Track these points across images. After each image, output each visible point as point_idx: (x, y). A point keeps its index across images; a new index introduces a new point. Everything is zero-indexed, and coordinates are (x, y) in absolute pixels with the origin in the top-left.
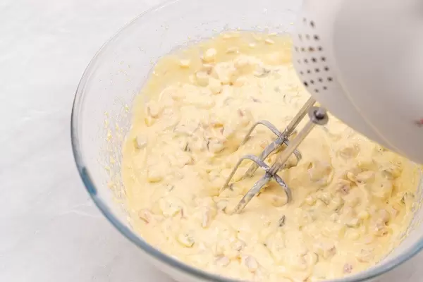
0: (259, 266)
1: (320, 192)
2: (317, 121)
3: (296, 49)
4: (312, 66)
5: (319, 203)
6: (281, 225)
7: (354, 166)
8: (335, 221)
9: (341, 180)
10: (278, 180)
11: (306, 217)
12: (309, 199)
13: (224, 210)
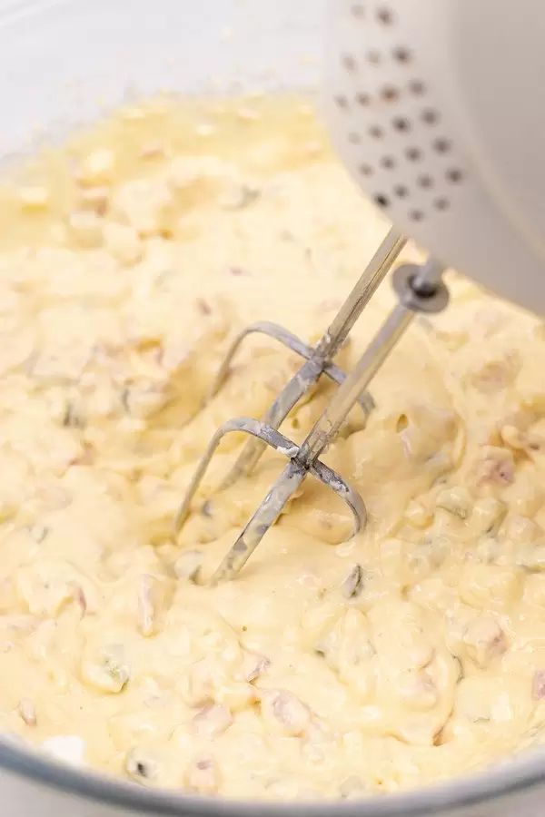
0: (313, 716)
1: (438, 487)
2: (418, 302)
3: (342, 102)
4: (396, 145)
5: (442, 520)
6: (354, 594)
7: (515, 408)
8: (491, 560)
9: (487, 450)
10: (326, 475)
11: (416, 562)
12: (416, 512)
13: (195, 578)
